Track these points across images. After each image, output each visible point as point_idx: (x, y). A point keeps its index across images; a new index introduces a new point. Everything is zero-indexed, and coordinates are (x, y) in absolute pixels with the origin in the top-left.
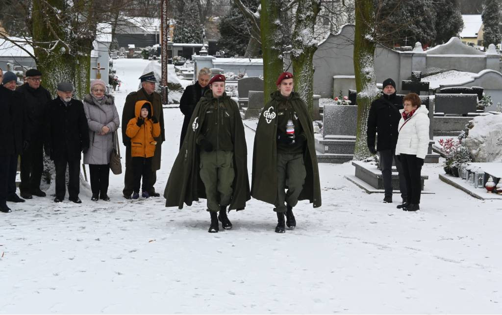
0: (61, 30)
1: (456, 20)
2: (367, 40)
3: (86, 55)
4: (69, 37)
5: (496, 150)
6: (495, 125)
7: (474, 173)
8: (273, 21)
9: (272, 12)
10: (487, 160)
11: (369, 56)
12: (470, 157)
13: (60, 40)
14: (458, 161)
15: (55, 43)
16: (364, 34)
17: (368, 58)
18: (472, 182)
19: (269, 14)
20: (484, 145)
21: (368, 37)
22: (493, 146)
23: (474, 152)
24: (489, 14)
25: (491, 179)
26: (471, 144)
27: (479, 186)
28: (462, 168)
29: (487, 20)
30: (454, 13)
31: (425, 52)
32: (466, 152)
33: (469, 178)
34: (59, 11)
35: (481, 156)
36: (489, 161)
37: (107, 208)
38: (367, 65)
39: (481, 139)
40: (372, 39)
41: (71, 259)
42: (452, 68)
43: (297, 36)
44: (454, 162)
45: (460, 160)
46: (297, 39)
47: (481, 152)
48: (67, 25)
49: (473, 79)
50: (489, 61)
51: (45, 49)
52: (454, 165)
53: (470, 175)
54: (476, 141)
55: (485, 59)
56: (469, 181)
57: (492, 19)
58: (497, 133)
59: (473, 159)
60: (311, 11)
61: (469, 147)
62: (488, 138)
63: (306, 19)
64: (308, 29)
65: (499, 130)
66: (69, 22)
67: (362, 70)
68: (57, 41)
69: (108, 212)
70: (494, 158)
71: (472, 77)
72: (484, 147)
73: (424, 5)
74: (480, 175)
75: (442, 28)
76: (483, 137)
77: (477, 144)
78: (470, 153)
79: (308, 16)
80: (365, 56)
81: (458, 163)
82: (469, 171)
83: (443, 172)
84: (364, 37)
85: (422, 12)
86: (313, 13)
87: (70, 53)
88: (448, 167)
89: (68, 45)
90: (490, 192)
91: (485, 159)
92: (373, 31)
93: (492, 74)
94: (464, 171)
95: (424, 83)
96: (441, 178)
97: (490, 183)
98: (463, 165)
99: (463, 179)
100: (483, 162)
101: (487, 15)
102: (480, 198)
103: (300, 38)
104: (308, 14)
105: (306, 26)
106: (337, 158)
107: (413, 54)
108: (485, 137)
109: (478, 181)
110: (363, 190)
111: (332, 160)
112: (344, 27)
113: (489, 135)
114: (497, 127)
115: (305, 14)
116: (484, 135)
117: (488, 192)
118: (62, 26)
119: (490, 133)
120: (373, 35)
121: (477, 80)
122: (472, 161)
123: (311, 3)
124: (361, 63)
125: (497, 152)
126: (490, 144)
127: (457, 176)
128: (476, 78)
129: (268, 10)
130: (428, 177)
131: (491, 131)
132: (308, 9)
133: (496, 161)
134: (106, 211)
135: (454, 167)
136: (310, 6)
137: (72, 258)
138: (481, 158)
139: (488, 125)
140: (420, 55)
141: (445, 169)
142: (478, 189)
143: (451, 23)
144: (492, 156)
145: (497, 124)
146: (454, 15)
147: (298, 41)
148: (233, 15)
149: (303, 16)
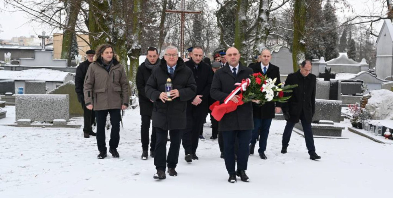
0: (106, 26)
1: (336, 53)
2: (301, 44)
3: (136, 58)
4: (111, 31)
5: (386, 112)
6: (385, 96)
7: (375, 126)
8: (242, 42)
9: (241, 37)
10: (380, 118)
11: (302, 54)
12: (369, 116)
13: (104, 32)
14: (361, 119)
15: (101, 34)
16: (300, 40)
17: (302, 55)
18: (373, 132)
19: (239, 38)
20: (378, 109)
21: (302, 41)
22: (385, 110)
23: (371, 113)
24: (351, 51)
25: (388, 130)
26: (369, 108)
27: (379, 135)
28: (364, 123)
29: (350, 54)
30: (335, 49)
31: (326, 62)
32: (366, 113)
33: (370, 129)
34: (105, 14)
35: (376, 116)
36: (381, 119)
37: (130, 142)
38: (301, 59)
39: (377, 105)
40: (304, 43)
41: (87, 180)
42: (341, 71)
43: (256, 48)
44: (359, 119)
45: (362, 118)
46: (256, 49)
47: (377, 114)
48: (110, 24)
49: (355, 77)
50: (362, 68)
51: (93, 36)
52: (359, 121)
53: (371, 127)
54: (373, 106)
55: (360, 67)
56: (371, 131)
57: (353, 54)
58: (387, 101)
59: (371, 117)
60: (264, 33)
61: (368, 110)
62: (381, 104)
63: (261, 38)
64: (262, 44)
65: (388, 99)
66: (112, 22)
67: (298, 62)
68: (102, 33)
69: (130, 145)
70: (385, 117)
71: (354, 76)
72: (379, 110)
73: (319, 44)
74: (379, 127)
75: (328, 57)
76: (377, 103)
77: (374, 108)
78: (369, 114)
79: (263, 37)
80: (300, 53)
81: (361, 120)
82: (371, 125)
83: (351, 126)
84: (299, 42)
85: (318, 47)
86: (265, 35)
87: (112, 42)
88: (355, 122)
89: (110, 36)
90: (387, 139)
91: (379, 118)
92: (305, 38)
93: (365, 74)
94: (367, 125)
95: (332, 74)
96: (350, 129)
97: (388, 133)
98: (365, 121)
99: (366, 130)
100: (378, 119)
101: (350, 52)
102: (381, 142)
103: (257, 49)
104: (263, 35)
105: (261, 42)
106: (281, 117)
107: (319, 63)
108: (379, 104)
109: (378, 132)
110: (301, 136)
111: (278, 118)
112: (281, 48)
113: (382, 102)
114: (387, 97)
115: (261, 35)
116: (378, 102)
117: (385, 139)
118: (107, 24)
119: (382, 101)
120: (305, 40)
121: (357, 77)
122: (371, 119)
123: (264, 29)
124: (297, 58)
125: (387, 113)
126: (382, 108)
127: (361, 128)
128: (356, 76)
129: (239, 36)
130: (344, 128)
131: (383, 100)
132: (262, 32)
133: (387, 119)
134: (128, 145)
135: (359, 123)
136: (264, 31)
137: (88, 178)
138: (376, 117)
139: (381, 96)
140: (323, 64)
141: (353, 124)
142: (378, 136)
143: (333, 54)
144: (384, 116)
145: (387, 95)
146: (334, 50)
147: (256, 50)
148: (220, 49)
149: (260, 36)
